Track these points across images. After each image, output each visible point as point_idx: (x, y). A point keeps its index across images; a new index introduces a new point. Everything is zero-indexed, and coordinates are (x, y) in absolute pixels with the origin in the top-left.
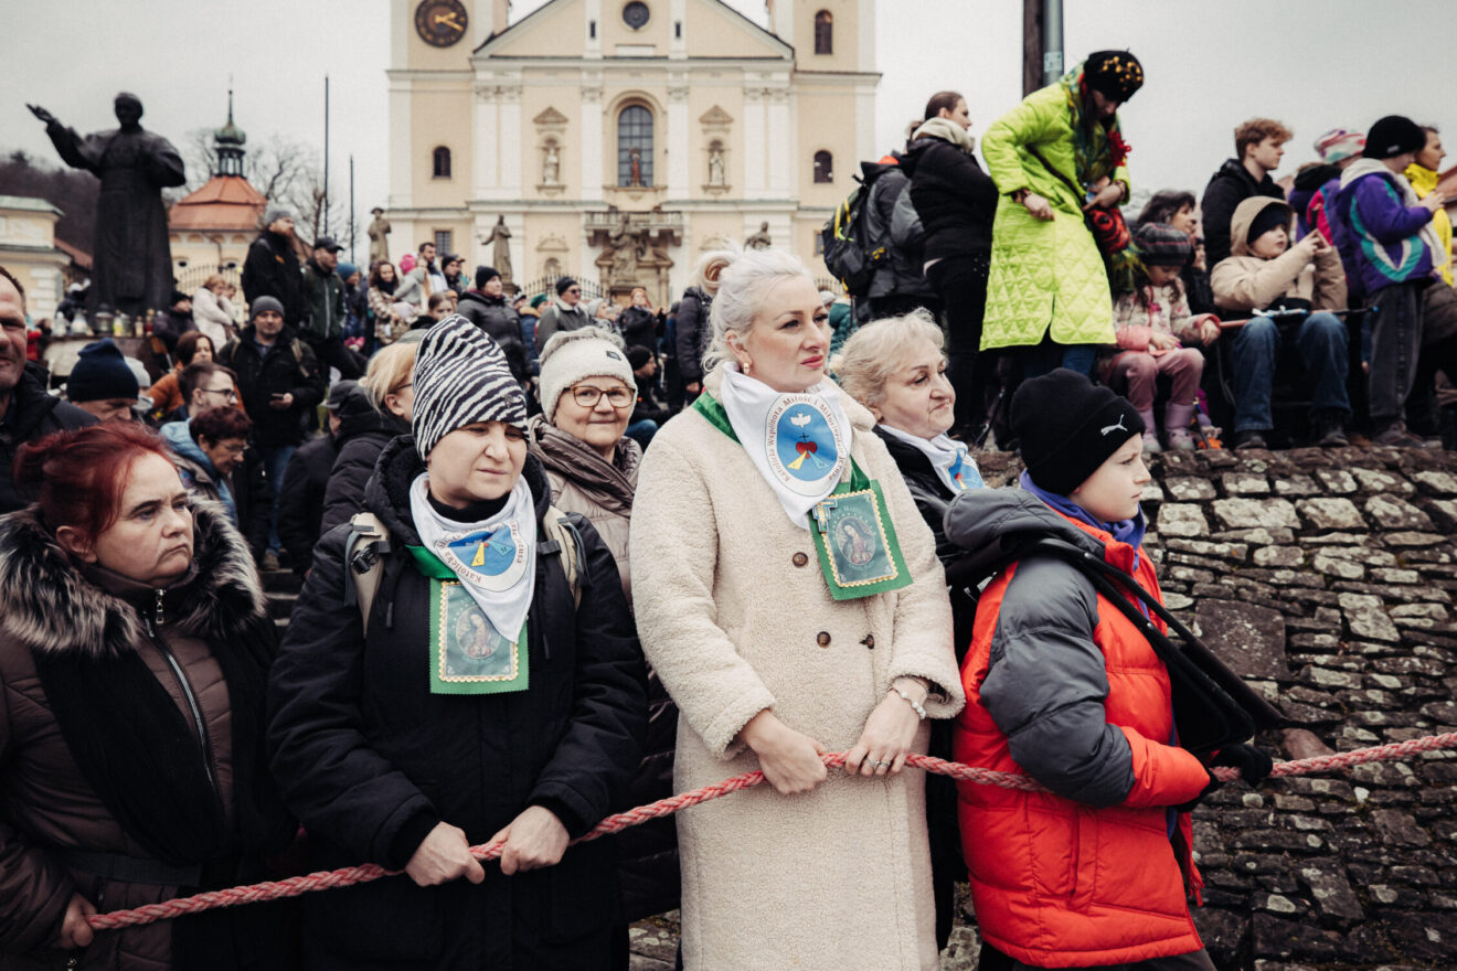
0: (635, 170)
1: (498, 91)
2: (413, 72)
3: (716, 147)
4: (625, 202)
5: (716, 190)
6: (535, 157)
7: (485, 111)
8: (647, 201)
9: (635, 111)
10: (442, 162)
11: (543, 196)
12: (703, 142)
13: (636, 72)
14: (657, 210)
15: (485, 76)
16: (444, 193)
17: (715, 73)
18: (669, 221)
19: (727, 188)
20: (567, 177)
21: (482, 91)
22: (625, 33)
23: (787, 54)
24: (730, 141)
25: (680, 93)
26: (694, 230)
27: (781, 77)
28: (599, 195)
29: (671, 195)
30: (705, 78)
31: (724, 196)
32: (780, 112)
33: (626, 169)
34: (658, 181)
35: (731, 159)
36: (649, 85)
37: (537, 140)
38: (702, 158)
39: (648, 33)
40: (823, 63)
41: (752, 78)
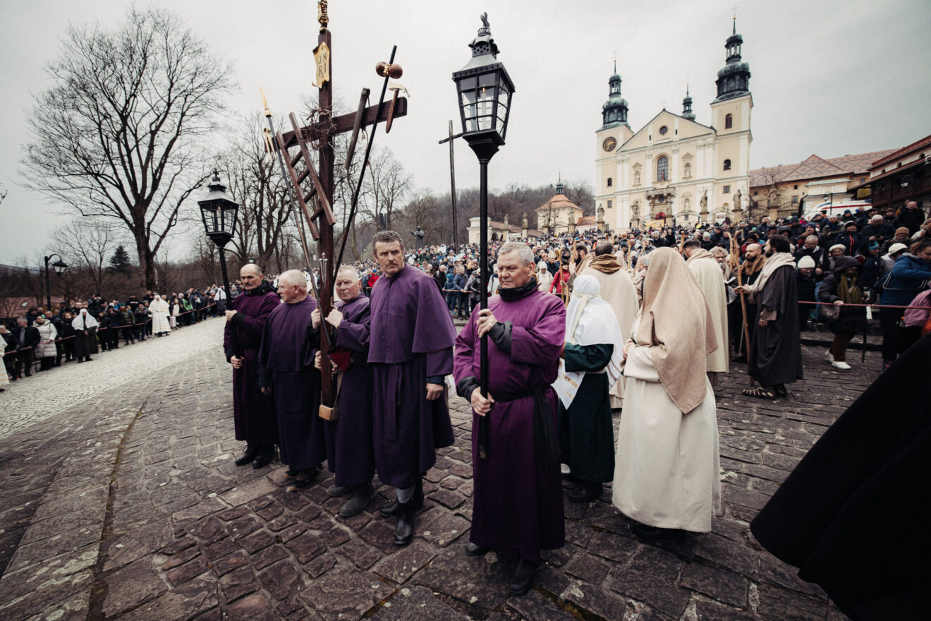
0: (663, 176)
1: (623, 161)
2: (602, 160)
3: (688, 165)
4: (659, 186)
5: (688, 180)
6: (633, 177)
7: (620, 167)
8: (665, 185)
9: (662, 159)
10: (610, 182)
11: (635, 188)
12: (683, 164)
13: (662, 148)
14: (668, 187)
15: (619, 158)
16: (610, 190)
17: (688, 143)
18: (670, 191)
19: (691, 177)
20: (642, 182)
21: (618, 162)
22: (661, 137)
23: (713, 132)
24: (692, 163)
25: (676, 151)
26: (679, 192)
27: (710, 140)
28: (651, 185)
29: (672, 182)
30: (685, 145)
31: (690, 180)
32: (709, 151)
33: (660, 176)
34: (669, 178)
35: (692, 169)
36: (666, 151)
37: (633, 172)
38: (683, 169)
39: (667, 135)
40: (729, 131)
41: (700, 142)
